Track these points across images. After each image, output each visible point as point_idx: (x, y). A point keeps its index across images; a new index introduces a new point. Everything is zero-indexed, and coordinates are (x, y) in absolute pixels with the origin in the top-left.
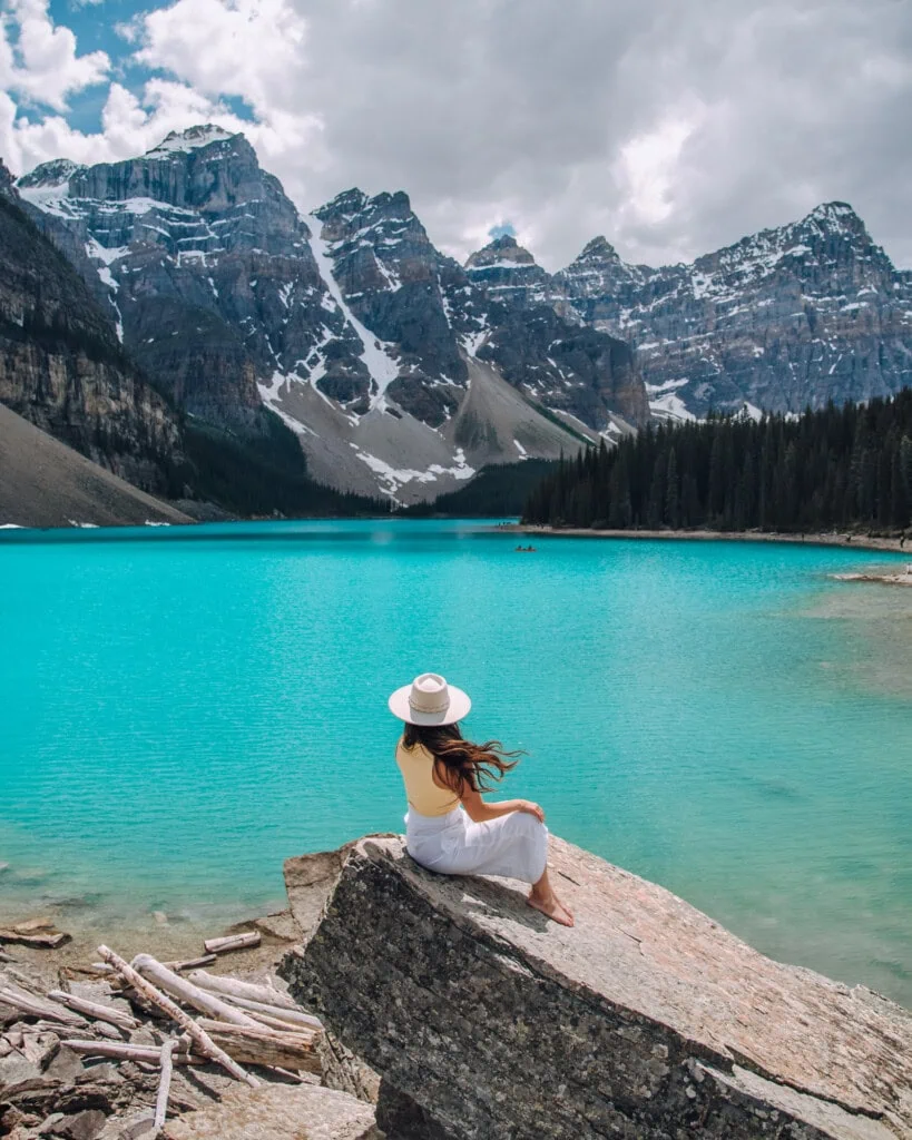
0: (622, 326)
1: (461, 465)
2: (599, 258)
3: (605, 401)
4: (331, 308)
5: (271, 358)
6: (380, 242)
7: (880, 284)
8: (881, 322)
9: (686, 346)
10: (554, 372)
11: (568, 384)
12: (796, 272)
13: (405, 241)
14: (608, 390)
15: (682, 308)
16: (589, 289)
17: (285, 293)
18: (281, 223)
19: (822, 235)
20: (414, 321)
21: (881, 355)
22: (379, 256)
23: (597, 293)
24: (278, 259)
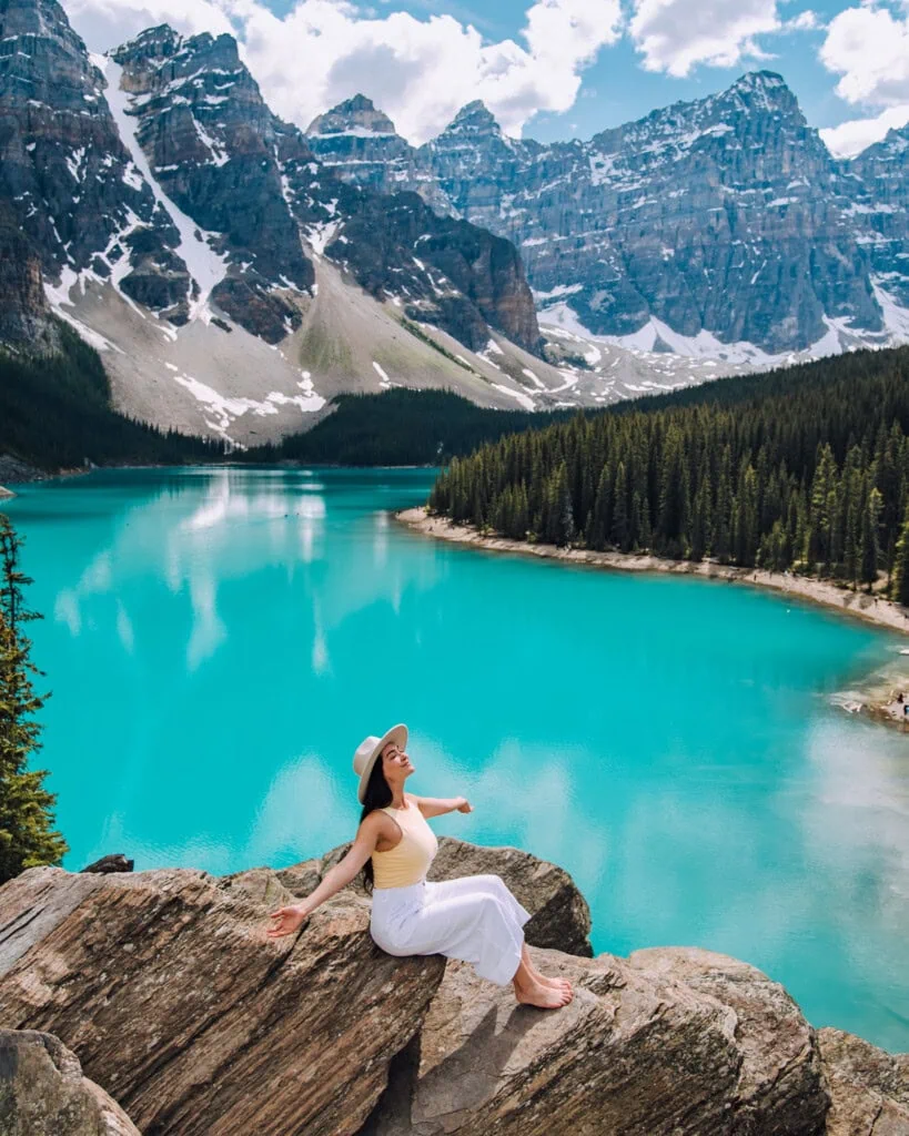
0: (503, 215)
1: (308, 393)
2: (475, 128)
3: (483, 314)
4: (137, 185)
5: (57, 248)
6: (200, 100)
7: (813, 175)
8: (813, 221)
9: (580, 243)
10: (422, 275)
11: (439, 292)
12: (715, 158)
13: (233, 100)
14: (487, 300)
15: (577, 196)
16: (462, 167)
17: (75, 161)
18: (68, 68)
19: (747, 111)
20: (245, 207)
21: (812, 262)
22: (199, 119)
23: (471, 173)
24: (64, 116)
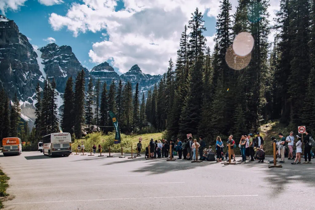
0: (141, 92)
2: (135, 71)
4: (42, 81)
5: (19, 95)
6: (61, 61)
13: (69, 62)
16: (132, 80)
17: (26, 75)
22: (60, 66)
23: (134, 82)
24: (24, 63)
